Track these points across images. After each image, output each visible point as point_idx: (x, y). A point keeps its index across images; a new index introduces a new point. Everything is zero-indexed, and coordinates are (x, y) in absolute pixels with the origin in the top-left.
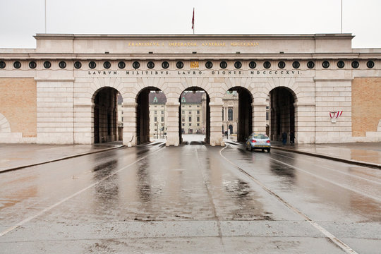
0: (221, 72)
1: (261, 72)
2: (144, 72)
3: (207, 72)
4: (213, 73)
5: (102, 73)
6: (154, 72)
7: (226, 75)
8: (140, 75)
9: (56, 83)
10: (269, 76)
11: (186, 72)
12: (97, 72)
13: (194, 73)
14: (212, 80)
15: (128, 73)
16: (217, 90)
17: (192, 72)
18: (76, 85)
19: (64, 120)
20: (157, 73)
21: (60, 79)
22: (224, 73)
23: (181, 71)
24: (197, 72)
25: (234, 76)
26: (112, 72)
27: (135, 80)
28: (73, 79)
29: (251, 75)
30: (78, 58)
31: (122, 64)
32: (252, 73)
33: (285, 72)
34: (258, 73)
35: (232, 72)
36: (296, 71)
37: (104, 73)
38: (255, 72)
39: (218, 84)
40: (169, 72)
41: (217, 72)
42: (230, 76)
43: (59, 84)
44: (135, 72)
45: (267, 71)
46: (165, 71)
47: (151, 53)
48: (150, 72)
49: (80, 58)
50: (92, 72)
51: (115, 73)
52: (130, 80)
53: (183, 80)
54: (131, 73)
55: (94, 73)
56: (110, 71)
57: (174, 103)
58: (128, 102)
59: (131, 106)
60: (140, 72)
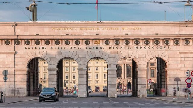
0: (115, 47)
1: (143, 47)
2: (63, 47)
3: (106, 47)
4: (110, 48)
5: (34, 48)
6: (69, 47)
7: (119, 50)
9: (3, 55)
10: (149, 50)
11: (91, 47)
13: (97, 48)
14: (109, 52)
15: (52, 48)
17: (95, 47)
18: (16, 56)
20: (71, 48)
21: (6, 52)
22: (117, 48)
23: (88, 47)
24: (99, 47)
25: (125, 50)
26: (41, 48)
27: (57, 53)
29: (136, 49)
30: (18, 38)
31: (47, 42)
32: (137, 48)
33: (159, 47)
34: (141, 48)
35: (123, 47)
36: (167, 46)
37: (36, 48)
38: (139, 47)
39: (113, 56)
40: (80, 47)
41: (112, 47)
43: (5, 56)
44: (57, 47)
45: (147, 47)
46: (77, 47)
47: (67, 34)
48: (66, 47)
50: (27, 47)
51: (43, 48)
52: (53, 52)
54: (54, 47)
55: (29, 48)
56: (39, 47)
57: (83, 68)
58: (51, 67)
59: (54, 70)
60: (60, 47)
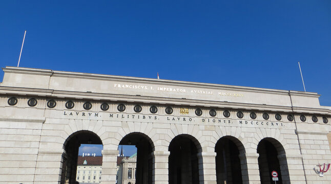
0: (211, 119)
1: (249, 122)
2: (130, 116)
3: (198, 119)
4: (203, 120)
5: (81, 114)
6: (141, 116)
7: (217, 123)
8: (126, 119)
9: (20, 123)
10: (257, 126)
11: (176, 118)
12: (74, 113)
13: (184, 119)
14: (202, 127)
15: (111, 116)
16: (208, 138)
17: (182, 118)
18: (45, 126)
19: (22, 171)
20: (144, 117)
21: (26, 118)
22: (214, 121)
23: (171, 117)
24: (187, 119)
25: (224, 124)
26: (93, 114)
27: (119, 124)
28: (43, 119)
29: (240, 125)
30: (53, 95)
31: (105, 106)
32: (241, 122)
33: (270, 123)
34: (246, 123)
35: (222, 121)
36: (279, 123)
37: (84, 114)
38: (243, 122)
39: (209, 133)
40: (158, 117)
41: (207, 120)
42: (220, 124)
43: (23, 125)
44: (120, 115)
45: (254, 122)
46: (153, 116)
48: (136, 115)
49: (56, 95)
50: (68, 112)
51: (96, 115)
52: (114, 123)
53: (173, 127)
54: (115, 115)
55: (71, 114)
56: (90, 112)
57: (163, 152)
58: (109, 149)
59: (113, 154)
60: (125, 116)
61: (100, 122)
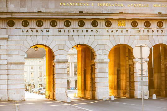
0: (146, 30)
2: (75, 30)
3: (133, 31)
4: (139, 31)
5: (35, 31)
6: (84, 30)
7: (150, 33)
8: (71, 34)
11: (114, 31)
12: (29, 30)
13: (122, 31)
14: (137, 37)
17: (119, 30)
20: (87, 31)
22: (148, 31)
23: (110, 29)
24: (124, 30)
25: (157, 34)
26: (45, 30)
27: (67, 38)
28: (7, 36)
30: (12, 16)
31: (54, 22)
35: (156, 31)
37: (37, 31)
39: (143, 42)
40: (99, 30)
41: (142, 31)
42: (153, 34)
44: (67, 30)
46: (94, 30)
47: (81, 12)
48: (80, 30)
50: (25, 30)
51: (48, 31)
52: (62, 37)
53: (112, 38)
54: (63, 31)
55: (27, 31)
56: (42, 29)
57: (104, 59)
58: (60, 59)
59: (64, 63)
60: (71, 30)
61: (51, 37)
